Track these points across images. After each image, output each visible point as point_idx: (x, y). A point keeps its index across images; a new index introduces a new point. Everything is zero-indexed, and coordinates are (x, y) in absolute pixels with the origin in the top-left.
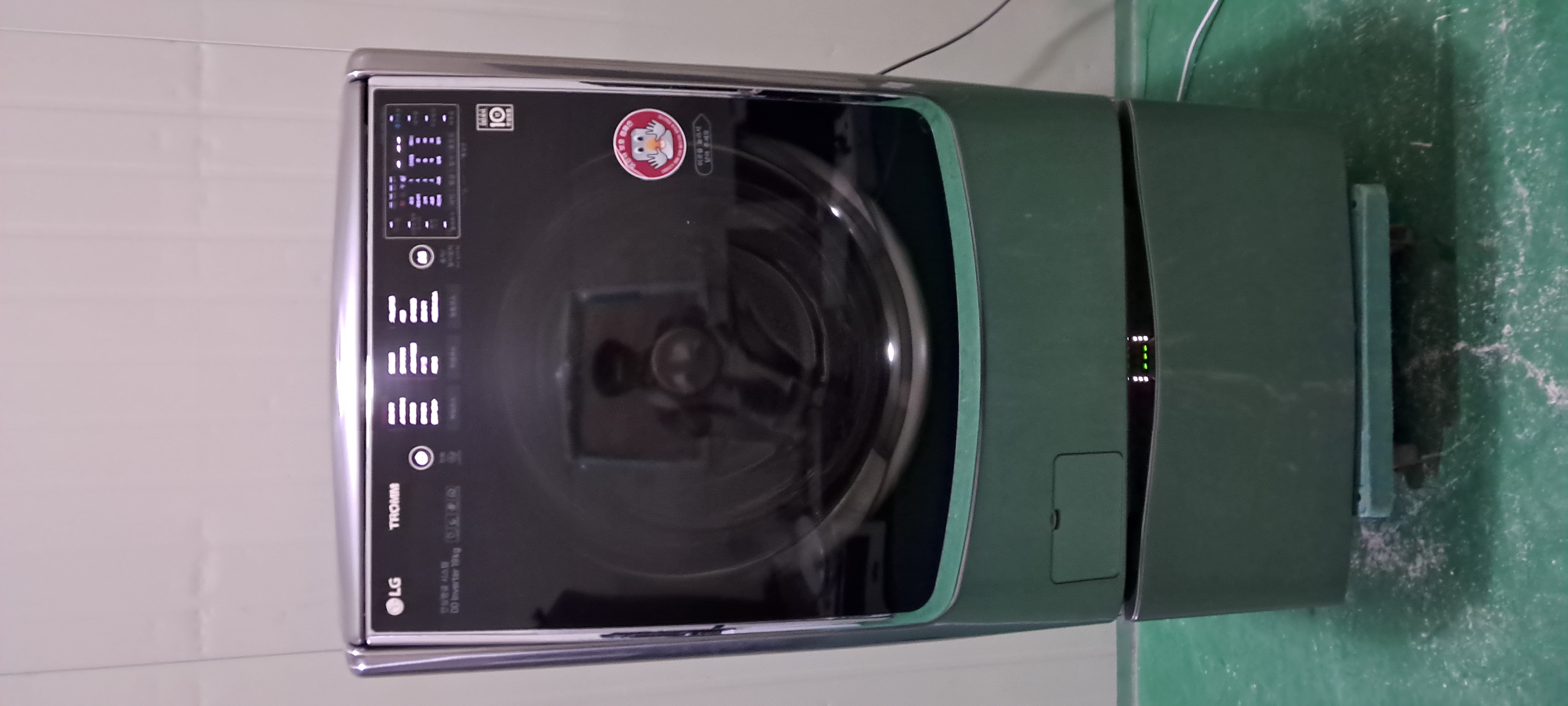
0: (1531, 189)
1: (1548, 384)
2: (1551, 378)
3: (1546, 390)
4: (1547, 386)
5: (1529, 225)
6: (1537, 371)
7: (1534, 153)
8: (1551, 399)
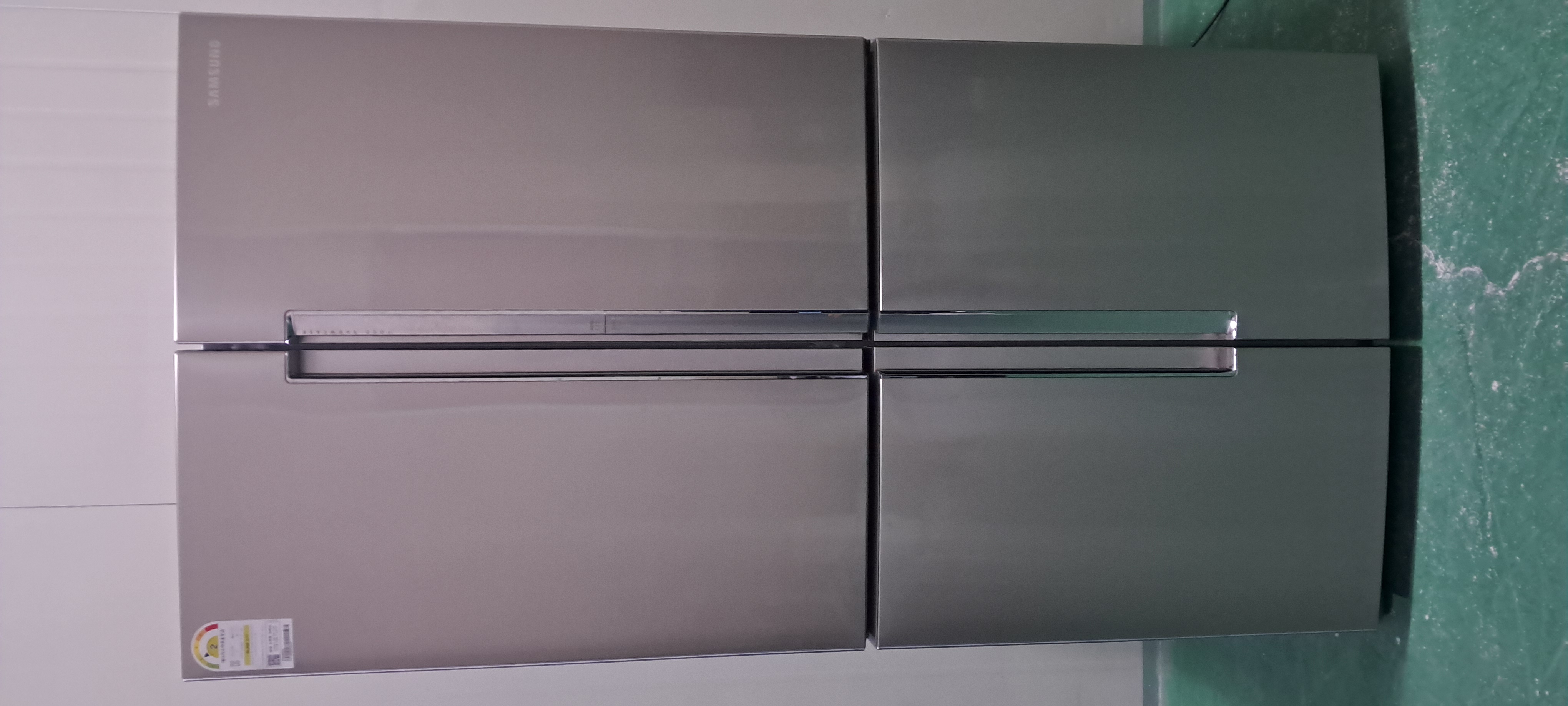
0: (1428, 98)
1: (1437, 262)
2: (1440, 256)
3: (1436, 267)
4: (1437, 264)
5: (1427, 128)
6: (1431, 252)
7: (1431, 67)
8: (1439, 274)
